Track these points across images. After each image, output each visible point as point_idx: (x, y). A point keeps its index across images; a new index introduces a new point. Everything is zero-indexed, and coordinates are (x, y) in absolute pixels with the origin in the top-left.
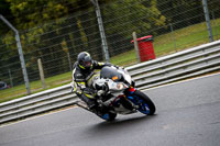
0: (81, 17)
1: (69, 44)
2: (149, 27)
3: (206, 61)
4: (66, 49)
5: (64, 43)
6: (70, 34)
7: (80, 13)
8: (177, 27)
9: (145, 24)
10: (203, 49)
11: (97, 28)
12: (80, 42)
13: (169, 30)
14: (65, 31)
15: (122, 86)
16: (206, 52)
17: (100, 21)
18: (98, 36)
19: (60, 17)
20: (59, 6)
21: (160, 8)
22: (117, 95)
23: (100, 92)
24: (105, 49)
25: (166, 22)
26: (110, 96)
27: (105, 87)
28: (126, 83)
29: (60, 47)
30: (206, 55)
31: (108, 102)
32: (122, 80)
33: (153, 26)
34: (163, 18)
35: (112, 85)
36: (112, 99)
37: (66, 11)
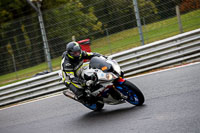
0: (25, 22)
1: (14, 47)
2: (87, 31)
3: (138, 63)
4: (10, 51)
5: (9, 46)
6: (15, 37)
7: (24, 18)
8: (112, 32)
9: (83, 29)
10: (135, 52)
11: (40, 32)
12: (24, 44)
13: (105, 35)
14: (10, 34)
15: (111, 76)
16: (138, 54)
17: (42, 26)
18: (41, 39)
19: (6, 21)
20: (4, 12)
21: (97, 14)
22: (106, 85)
23: (89, 82)
24: (47, 51)
25: (103, 27)
26: (99, 86)
27: (94, 77)
28: (115, 73)
29: (5, 49)
30: (138, 58)
31: (97, 92)
32: (111, 70)
33: (91, 30)
34: (100, 23)
35: (101, 75)
36: (101, 90)
37: (10, 16)
